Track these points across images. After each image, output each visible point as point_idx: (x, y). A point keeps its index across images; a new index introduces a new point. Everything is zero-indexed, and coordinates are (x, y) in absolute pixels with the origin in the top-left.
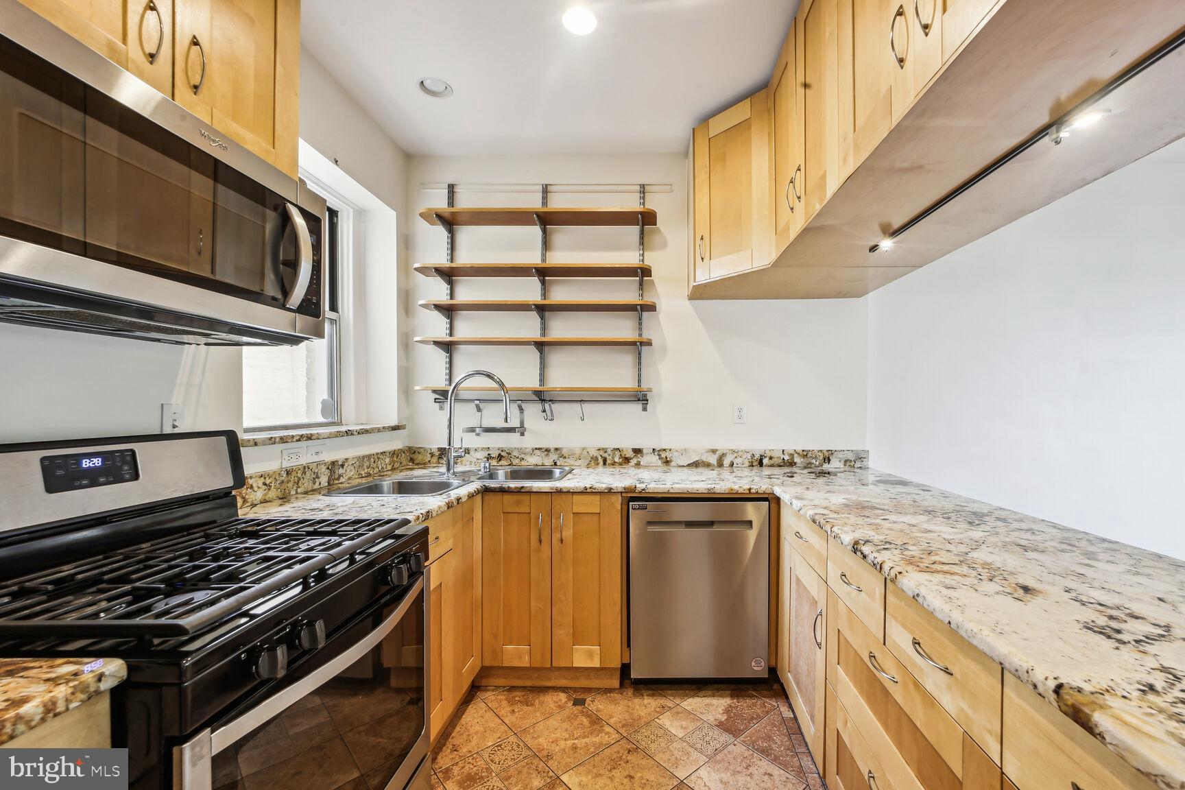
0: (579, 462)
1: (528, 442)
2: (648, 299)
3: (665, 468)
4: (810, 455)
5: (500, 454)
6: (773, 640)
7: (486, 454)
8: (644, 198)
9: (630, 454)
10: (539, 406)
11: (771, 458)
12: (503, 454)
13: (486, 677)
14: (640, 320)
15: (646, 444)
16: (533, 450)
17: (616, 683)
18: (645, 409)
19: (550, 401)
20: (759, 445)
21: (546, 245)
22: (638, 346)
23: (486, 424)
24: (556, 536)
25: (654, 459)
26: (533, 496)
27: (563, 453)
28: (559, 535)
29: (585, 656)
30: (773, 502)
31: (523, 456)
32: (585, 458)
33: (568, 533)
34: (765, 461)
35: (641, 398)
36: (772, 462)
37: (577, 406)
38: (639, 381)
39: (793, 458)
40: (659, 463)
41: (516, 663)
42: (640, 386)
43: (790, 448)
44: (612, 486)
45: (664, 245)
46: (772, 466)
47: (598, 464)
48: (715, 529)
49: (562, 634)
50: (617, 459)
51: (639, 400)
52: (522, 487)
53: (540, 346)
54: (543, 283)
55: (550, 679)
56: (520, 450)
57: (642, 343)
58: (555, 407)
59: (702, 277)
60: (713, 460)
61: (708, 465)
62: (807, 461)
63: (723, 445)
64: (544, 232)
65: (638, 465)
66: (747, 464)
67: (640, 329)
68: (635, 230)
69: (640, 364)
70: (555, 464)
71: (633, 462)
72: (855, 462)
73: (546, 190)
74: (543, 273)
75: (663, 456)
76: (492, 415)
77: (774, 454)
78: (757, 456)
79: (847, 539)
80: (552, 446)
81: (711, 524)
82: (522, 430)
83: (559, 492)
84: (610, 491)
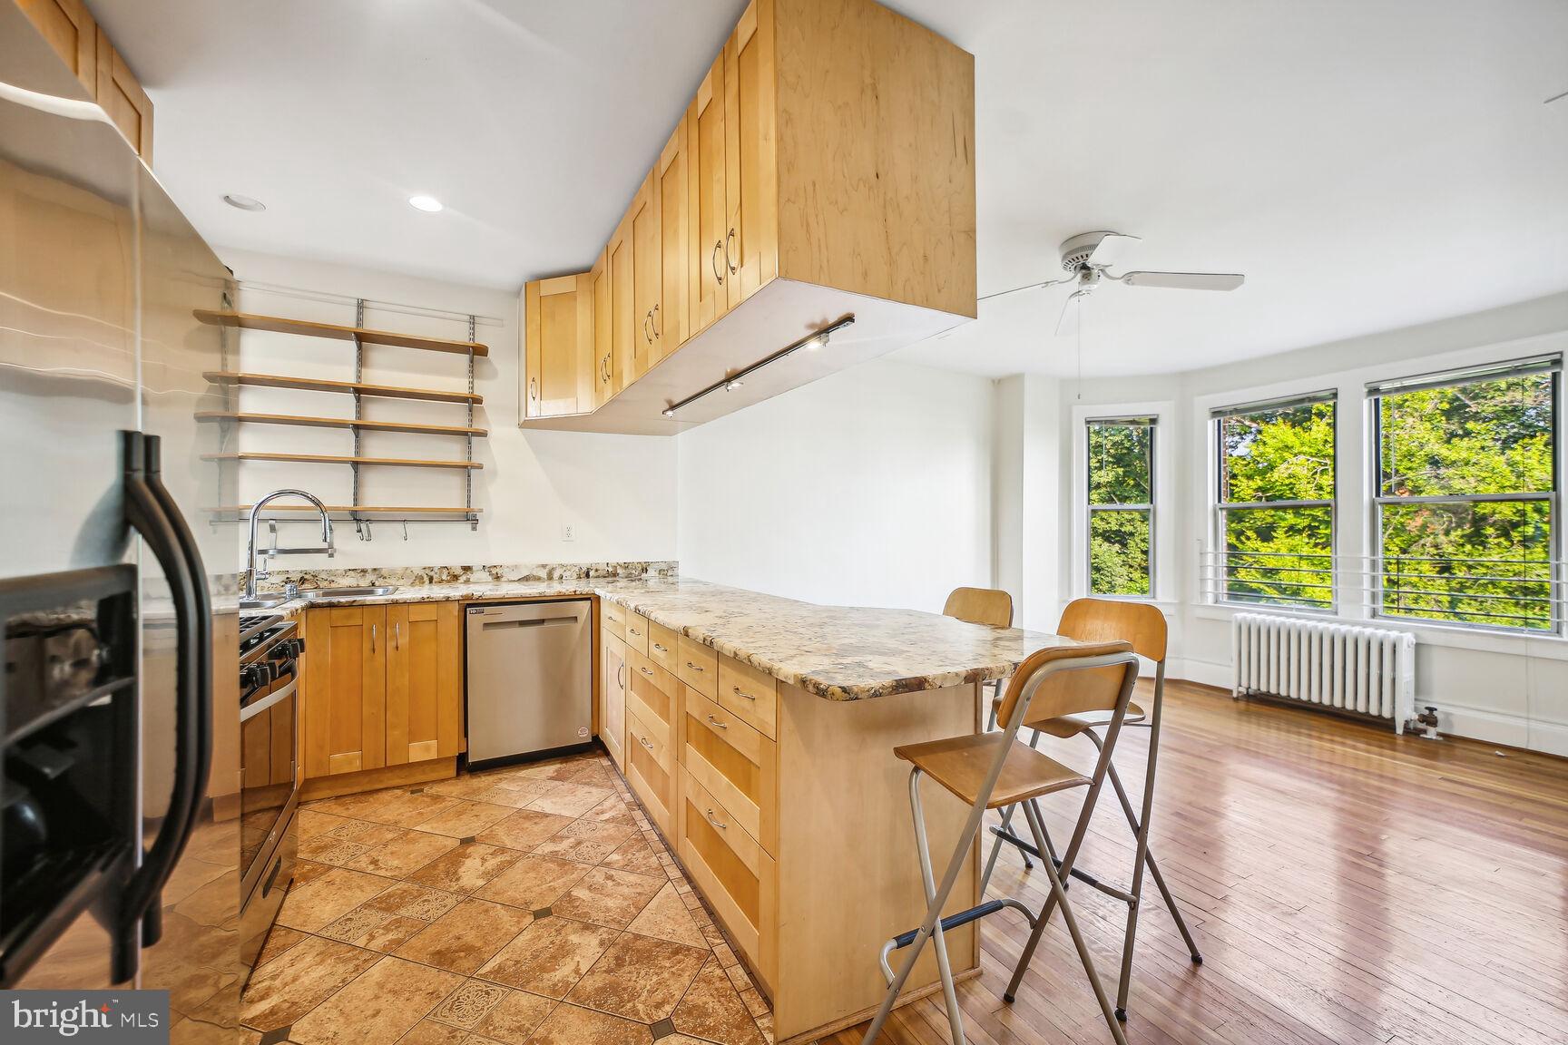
0: (402, 582)
1: (338, 563)
2: (477, 426)
3: (496, 583)
4: (630, 566)
5: (302, 578)
6: (595, 714)
7: (284, 577)
8: (473, 329)
9: (459, 571)
10: (354, 526)
11: (597, 570)
12: (306, 577)
13: (308, 792)
14: (470, 444)
15: (475, 562)
16: (346, 571)
17: (453, 772)
18: (474, 529)
19: (367, 521)
20: (585, 560)
21: (362, 361)
22: (466, 469)
23: (281, 546)
24: (391, 645)
25: (485, 576)
26: (365, 609)
27: (383, 572)
28: (394, 644)
29: (420, 751)
30: (594, 600)
31: (333, 578)
32: (408, 578)
33: (403, 641)
34: (592, 573)
35: (470, 518)
36: (597, 574)
37: (400, 526)
38: (469, 502)
39: (616, 570)
40: (490, 579)
41: (346, 770)
42: (469, 506)
43: (613, 561)
44: (450, 595)
45: (495, 375)
46: (598, 577)
47: (424, 582)
48: (546, 625)
49: (395, 734)
50: (444, 577)
51: (468, 520)
52: (354, 601)
53: (356, 464)
54: (358, 400)
55: (381, 781)
56: (329, 572)
57: (473, 467)
58: (373, 527)
59: (533, 412)
60: (543, 574)
61: (539, 579)
62: (628, 571)
63: (552, 560)
64: (360, 348)
65: (467, 581)
66: (575, 576)
67: (470, 453)
68: (465, 358)
69: (469, 485)
70: (373, 584)
71: (463, 579)
72: (667, 571)
73: (361, 306)
74: (359, 392)
75: (494, 572)
76: (292, 536)
77: (599, 567)
78: (584, 569)
79: (632, 606)
80: (369, 566)
81: (542, 622)
82: (329, 551)
83: (395, 603)
84: (448, 599)
